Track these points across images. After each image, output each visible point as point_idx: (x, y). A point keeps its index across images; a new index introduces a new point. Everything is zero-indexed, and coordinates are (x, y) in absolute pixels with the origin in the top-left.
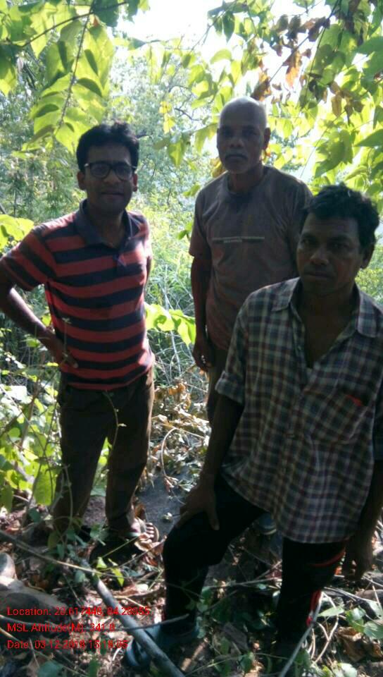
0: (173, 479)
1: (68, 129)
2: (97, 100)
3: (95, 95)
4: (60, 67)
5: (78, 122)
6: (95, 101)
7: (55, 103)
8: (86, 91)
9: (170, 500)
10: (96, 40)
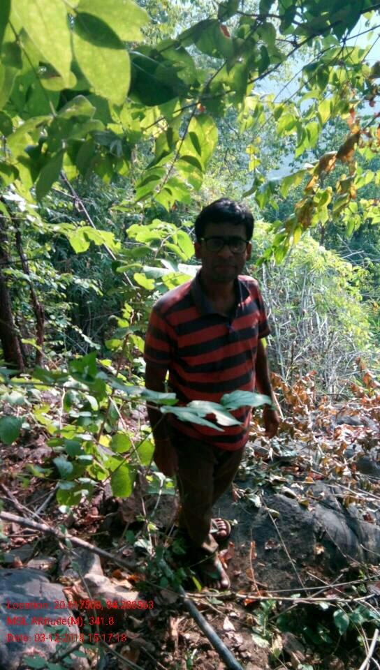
0: (241, 490)
1: (167, 193)
2: (196, 172)
3: (196, 169)
4: (166, 148)
5: (176, 188)
6: (194, 172)
7: (158, 175)
8: (187, 165)
9: (235, 506)
10: (201, 125)
